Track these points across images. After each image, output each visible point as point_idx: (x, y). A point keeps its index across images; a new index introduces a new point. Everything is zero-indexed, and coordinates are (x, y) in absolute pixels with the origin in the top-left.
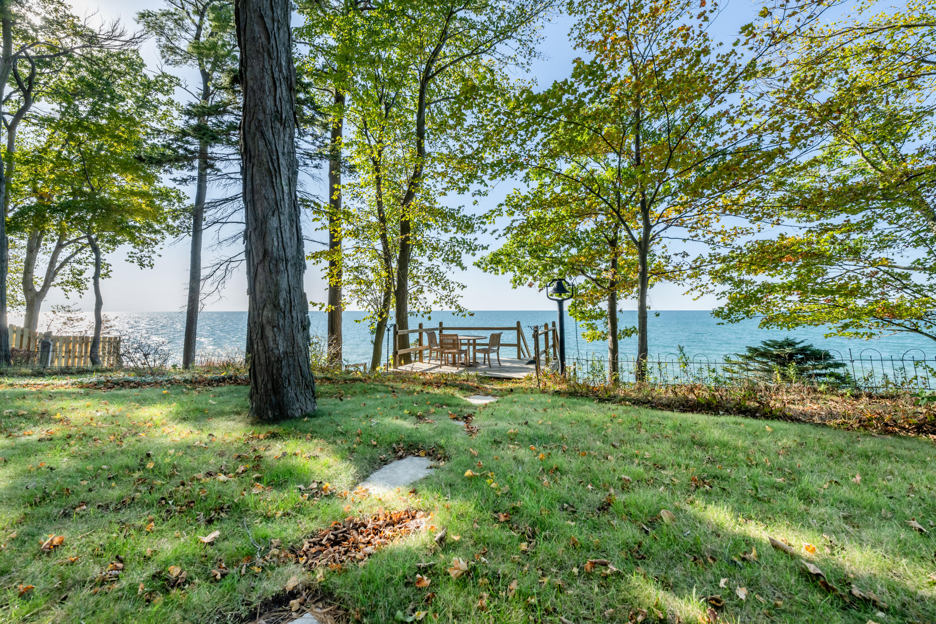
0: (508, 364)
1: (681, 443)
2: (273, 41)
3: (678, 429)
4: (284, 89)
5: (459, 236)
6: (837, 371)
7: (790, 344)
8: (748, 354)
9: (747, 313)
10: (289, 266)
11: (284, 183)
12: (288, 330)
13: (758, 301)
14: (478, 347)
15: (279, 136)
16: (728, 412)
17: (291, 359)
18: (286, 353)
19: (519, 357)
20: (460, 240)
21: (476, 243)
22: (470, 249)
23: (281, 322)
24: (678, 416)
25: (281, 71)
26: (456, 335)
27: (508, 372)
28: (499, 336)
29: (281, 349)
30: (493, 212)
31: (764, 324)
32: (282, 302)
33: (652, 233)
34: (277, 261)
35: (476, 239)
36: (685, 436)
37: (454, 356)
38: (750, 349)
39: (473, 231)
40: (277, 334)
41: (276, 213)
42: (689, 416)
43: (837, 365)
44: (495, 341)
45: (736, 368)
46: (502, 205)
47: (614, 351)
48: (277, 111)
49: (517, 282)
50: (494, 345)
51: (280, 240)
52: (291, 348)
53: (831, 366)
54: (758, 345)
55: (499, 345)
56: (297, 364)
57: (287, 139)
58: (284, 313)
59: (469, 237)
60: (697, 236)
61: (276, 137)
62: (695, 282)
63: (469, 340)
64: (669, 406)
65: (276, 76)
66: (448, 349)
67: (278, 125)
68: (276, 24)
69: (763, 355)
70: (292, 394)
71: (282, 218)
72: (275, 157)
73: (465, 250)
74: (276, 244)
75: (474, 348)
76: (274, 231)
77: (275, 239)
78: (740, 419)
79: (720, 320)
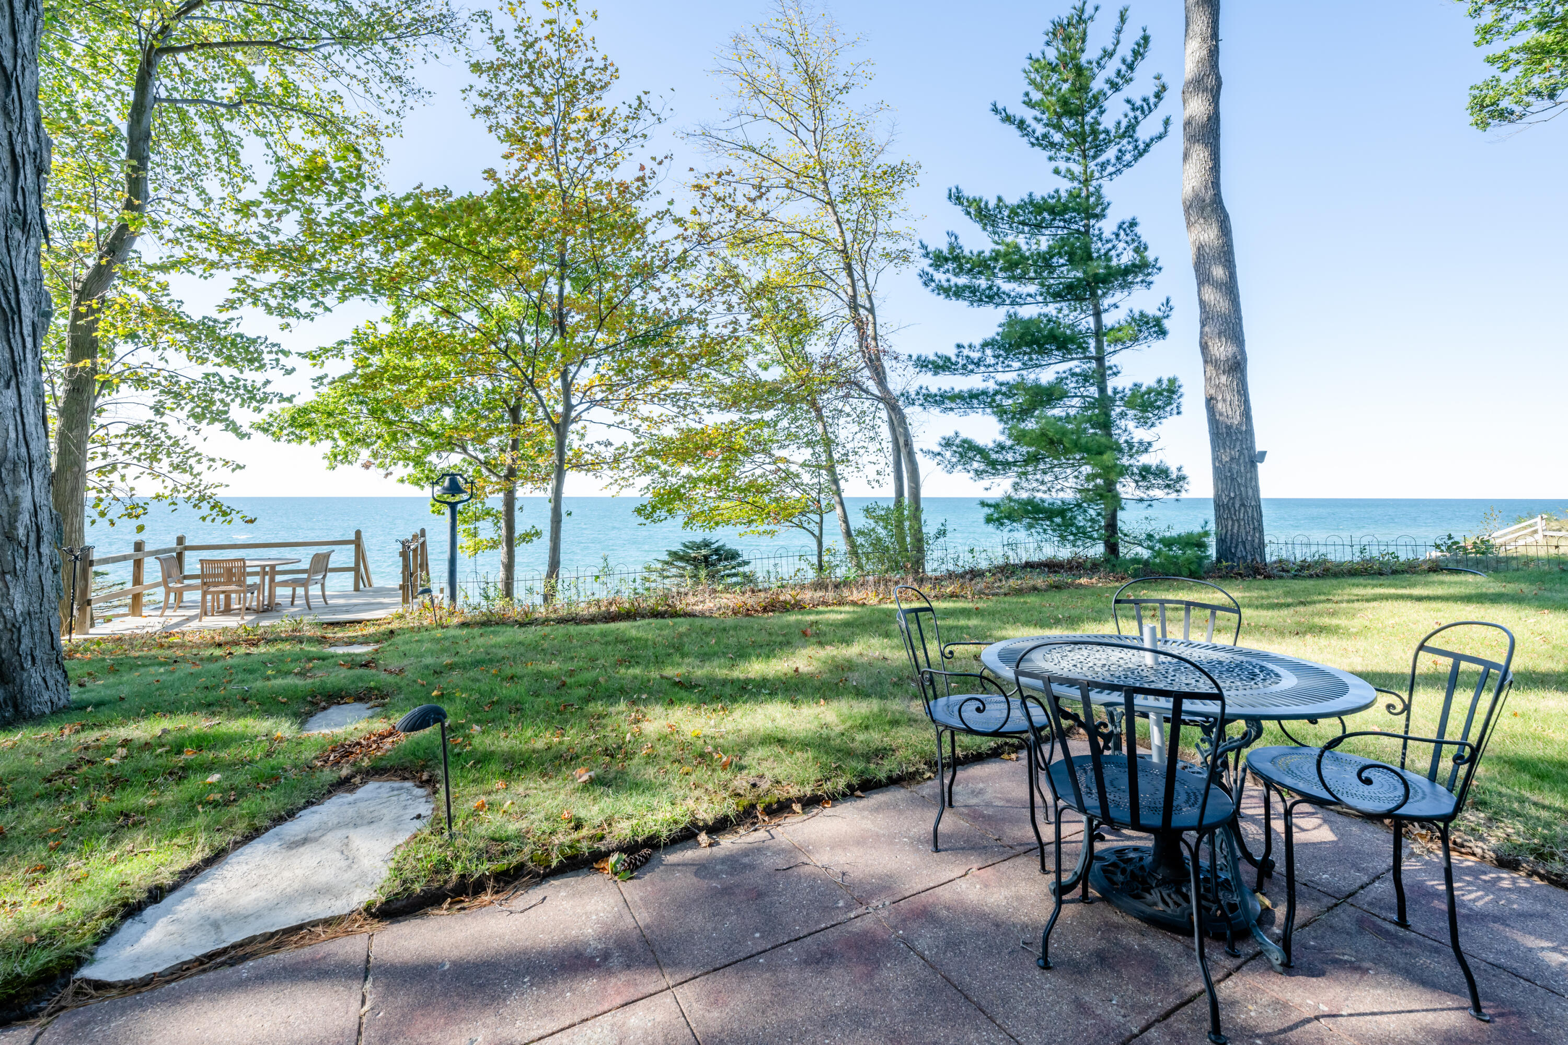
0: (341, 601)
1: (607, 643)
2: (14, 92)
3: (604, 634)
4: (28, 172)
5: (227, 373)
6: (741, 569)
7: (707, 544)
8: (667, 558)
9: (669, 511)
10: (35, 472)
11: (25, 332)
12: (32, 576)
13: (681, 497)
14: (279, 578)
15: (19, 253)
16: (643, 617)
17: (36, 624)
18: (29, 614)
19: (357, 589)
20: (228, 380)
21: (269, 389)
22: (252, 398)
23: (20, 564)
24: (601, 627)
25: (25, 143)
26: (243, 560)
27: (347, 612)
28: (327, 556)
29: (19, 608)
30: (326, 350)
31: (686, 524)
32: (21, 532)
33: (573, 414)
34: (15, 464)
35: (268, 382)
36: (610, 638)
37: (228, 598)
38: (671, 553)
39: (262, 366)
40: (11, 585)
41: (13, 383)
42: (613, 626)
43: (746, 563)
44: (321, 565)
45: (654, 576)
46: (345, 343)
47: (509, 567)
48: (19, 212)
49: (337, 458)
50: (316, 572)
51: (20, 428)
52: (37, 606)
53: (739, 565)
54: (677, 547)
55: (327, 570)
56: (46, 630)
57: (30, 257)
58: (26, 548)
59: (251, 376)
60: (623, 422)
61: (13, 253)
62: (615, 474)
63: (264, 567)
64: (592, 620)
65: (18, 149)
66: (217, 584)
67: (18, 234)
68: (19, 61)
69: (681, 558)
70: (36, 678)
71: (23, 392)
72: (10, 289)
73: (238, 400)
74: (12, 435)
75: (272, 580)
76: (9, 414)
77: (11, 428)
78: (652, 620)
79: (642, 520)
